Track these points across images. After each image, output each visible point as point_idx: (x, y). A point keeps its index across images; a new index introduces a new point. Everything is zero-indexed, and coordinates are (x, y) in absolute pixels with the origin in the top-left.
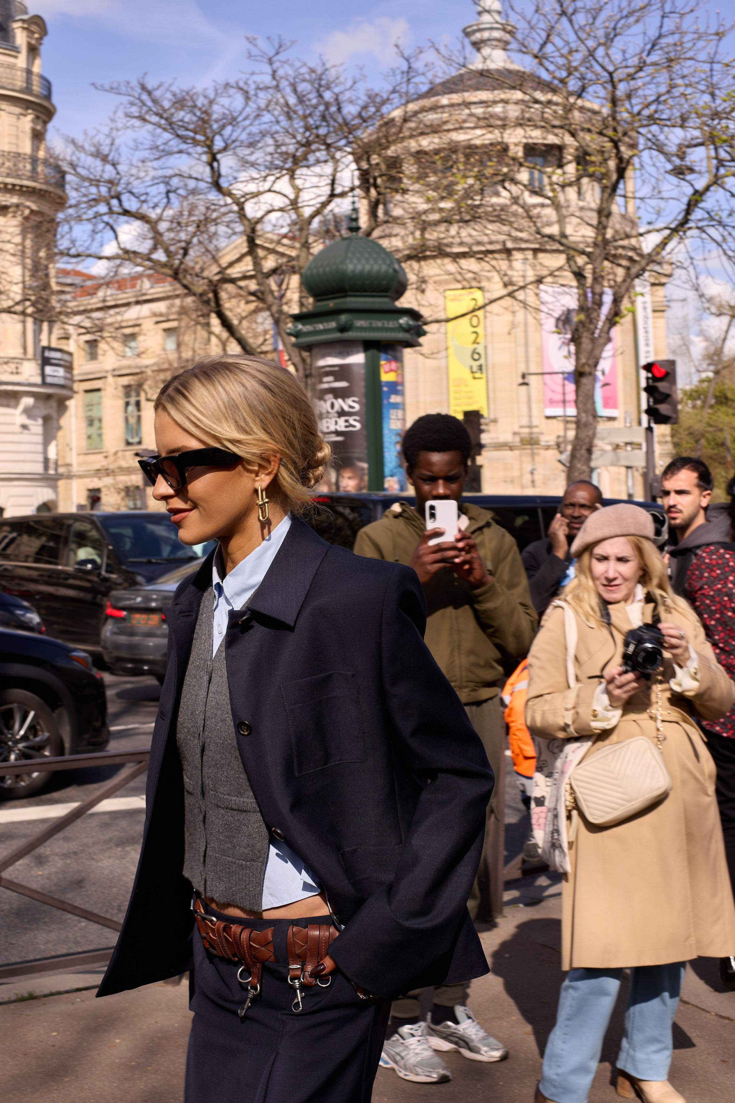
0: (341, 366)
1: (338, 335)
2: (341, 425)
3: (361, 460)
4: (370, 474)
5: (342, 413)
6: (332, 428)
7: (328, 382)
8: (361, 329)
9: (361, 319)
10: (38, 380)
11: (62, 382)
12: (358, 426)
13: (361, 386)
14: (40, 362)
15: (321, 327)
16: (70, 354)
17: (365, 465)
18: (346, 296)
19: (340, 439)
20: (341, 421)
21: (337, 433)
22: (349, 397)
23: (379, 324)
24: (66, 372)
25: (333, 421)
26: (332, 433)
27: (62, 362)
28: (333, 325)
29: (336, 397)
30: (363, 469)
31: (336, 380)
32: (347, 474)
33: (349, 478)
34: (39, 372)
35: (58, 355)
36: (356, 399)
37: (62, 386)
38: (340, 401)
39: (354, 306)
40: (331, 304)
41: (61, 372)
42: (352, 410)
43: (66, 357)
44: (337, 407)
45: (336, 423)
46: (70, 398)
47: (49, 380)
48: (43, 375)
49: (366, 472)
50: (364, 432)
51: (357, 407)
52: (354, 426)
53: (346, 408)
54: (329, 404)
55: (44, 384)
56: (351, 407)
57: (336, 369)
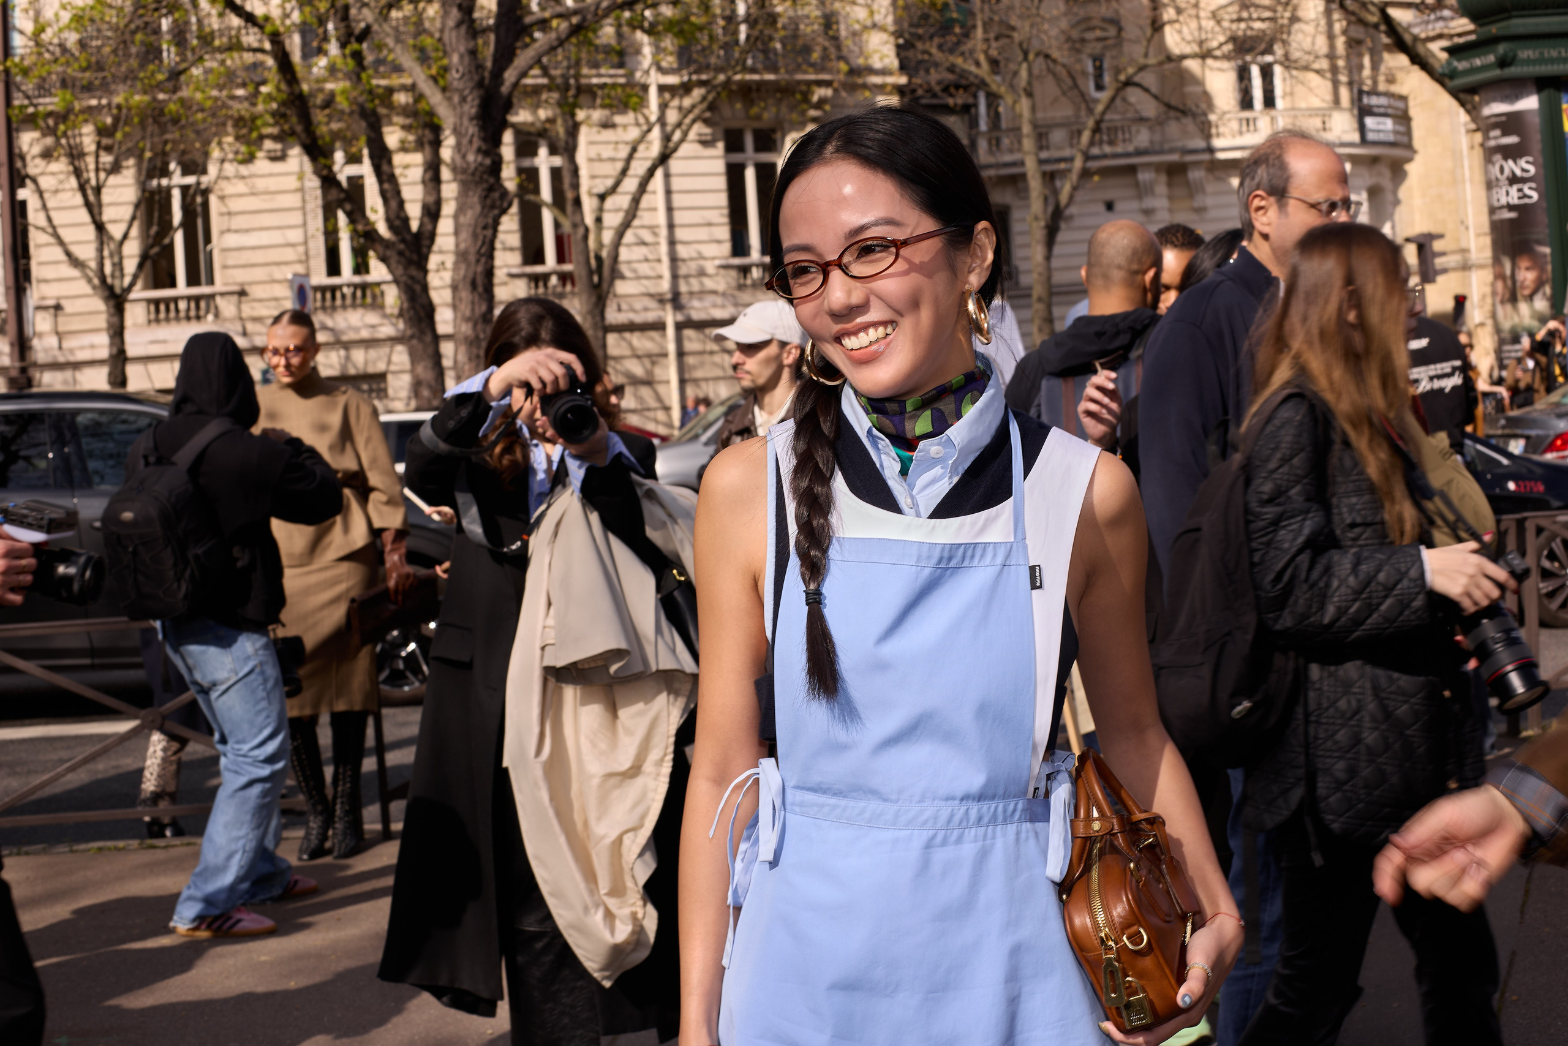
0: (1509, 115)
1: (1497, 73)
2: (1514, 198)
3: (1540, 243)
4: (1553, 263)
5: (1513, 180)
6: (1504, 201)
7: (1496, 138)
8: (1528, 62)
9: (1528, 48)
10: (1356, 137)
11: (1391, 138)
12: (1535, 196)
13: (1536, 140)
14: (1356, 112)
15: (1478, 62)
16: (1404, 98)
17: (1547, 250)
18: (1510, 18)
19: (1513, 215)
20: (1514, 190)
21: (1510, 207)
22: (1521, 157)
23: (1554, 53)
24: (1395, 123)
25: (1504, 191)
26: (1502, 207)
27: (1390, 111)
28: (1491, 58)
29: (1506, 158)
30: (1545, 255)
31: (1505, 133)
32: (1524, 263)
33: (1527, 269)
34: (1356, 125)
35: (1383, 101)
36: (1530, 159)
37: (1393, 144)
38: (1511, 162)
39: (1521, 30)
40: (1494, 29)
41: (1388, 124)
42: (1525, 175)
43: (1400, 104)
44: (1507, 172)
45: (1507, 193)
46: (1410, 160)
47: (1371, 136)
48: (1362, 128)
49: (1549, 259)
50: (1544, 204)
51: (1532, 169)
52: (1530, 197)
53: (1518, 173)
54: (1497, 167)
55: (1364, 141)
56: (1524, 170)
57: (1503, 119)
